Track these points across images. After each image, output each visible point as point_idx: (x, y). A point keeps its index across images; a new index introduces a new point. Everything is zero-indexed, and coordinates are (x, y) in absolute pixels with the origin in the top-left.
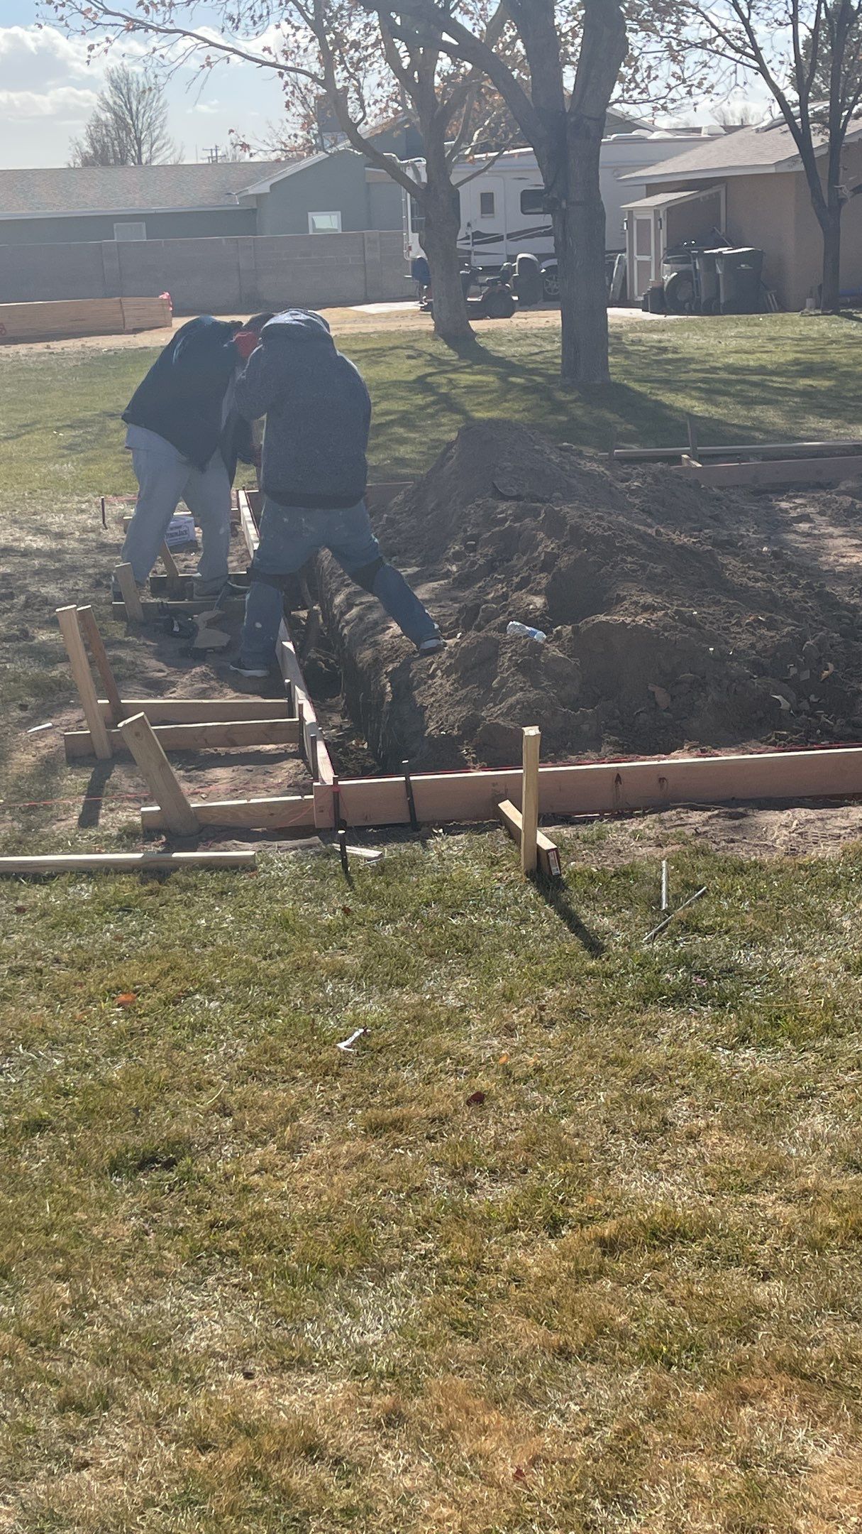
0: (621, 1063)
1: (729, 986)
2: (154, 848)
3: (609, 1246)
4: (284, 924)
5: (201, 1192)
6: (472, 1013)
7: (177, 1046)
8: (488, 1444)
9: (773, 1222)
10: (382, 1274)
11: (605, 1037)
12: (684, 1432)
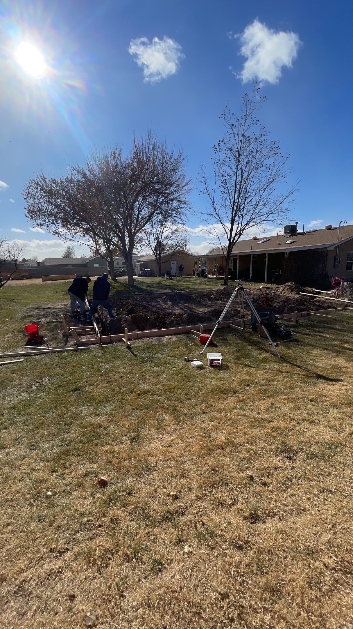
0: (140, 371)
1: (153, 360)
2: (76, 347)
3: (139, 394)
4: (94, 356)
5: (84, 393)
6: (120, 366)
7: (80, 374)
8: (124, 422)
9: (160, 389)
10: (110, 401)
11: (137, 367)
12: (150, 417)
